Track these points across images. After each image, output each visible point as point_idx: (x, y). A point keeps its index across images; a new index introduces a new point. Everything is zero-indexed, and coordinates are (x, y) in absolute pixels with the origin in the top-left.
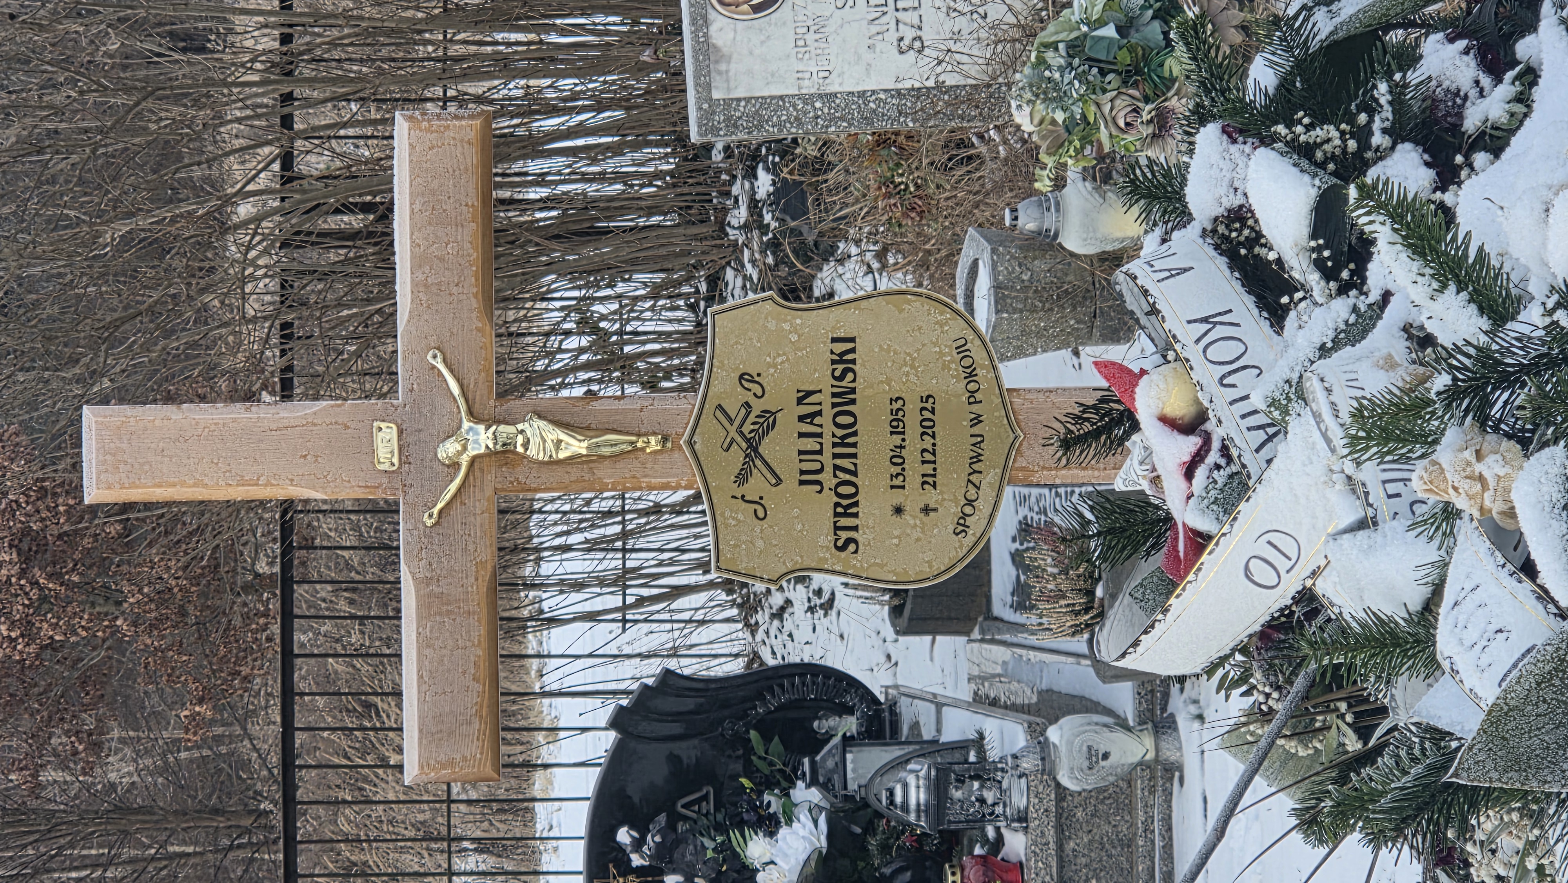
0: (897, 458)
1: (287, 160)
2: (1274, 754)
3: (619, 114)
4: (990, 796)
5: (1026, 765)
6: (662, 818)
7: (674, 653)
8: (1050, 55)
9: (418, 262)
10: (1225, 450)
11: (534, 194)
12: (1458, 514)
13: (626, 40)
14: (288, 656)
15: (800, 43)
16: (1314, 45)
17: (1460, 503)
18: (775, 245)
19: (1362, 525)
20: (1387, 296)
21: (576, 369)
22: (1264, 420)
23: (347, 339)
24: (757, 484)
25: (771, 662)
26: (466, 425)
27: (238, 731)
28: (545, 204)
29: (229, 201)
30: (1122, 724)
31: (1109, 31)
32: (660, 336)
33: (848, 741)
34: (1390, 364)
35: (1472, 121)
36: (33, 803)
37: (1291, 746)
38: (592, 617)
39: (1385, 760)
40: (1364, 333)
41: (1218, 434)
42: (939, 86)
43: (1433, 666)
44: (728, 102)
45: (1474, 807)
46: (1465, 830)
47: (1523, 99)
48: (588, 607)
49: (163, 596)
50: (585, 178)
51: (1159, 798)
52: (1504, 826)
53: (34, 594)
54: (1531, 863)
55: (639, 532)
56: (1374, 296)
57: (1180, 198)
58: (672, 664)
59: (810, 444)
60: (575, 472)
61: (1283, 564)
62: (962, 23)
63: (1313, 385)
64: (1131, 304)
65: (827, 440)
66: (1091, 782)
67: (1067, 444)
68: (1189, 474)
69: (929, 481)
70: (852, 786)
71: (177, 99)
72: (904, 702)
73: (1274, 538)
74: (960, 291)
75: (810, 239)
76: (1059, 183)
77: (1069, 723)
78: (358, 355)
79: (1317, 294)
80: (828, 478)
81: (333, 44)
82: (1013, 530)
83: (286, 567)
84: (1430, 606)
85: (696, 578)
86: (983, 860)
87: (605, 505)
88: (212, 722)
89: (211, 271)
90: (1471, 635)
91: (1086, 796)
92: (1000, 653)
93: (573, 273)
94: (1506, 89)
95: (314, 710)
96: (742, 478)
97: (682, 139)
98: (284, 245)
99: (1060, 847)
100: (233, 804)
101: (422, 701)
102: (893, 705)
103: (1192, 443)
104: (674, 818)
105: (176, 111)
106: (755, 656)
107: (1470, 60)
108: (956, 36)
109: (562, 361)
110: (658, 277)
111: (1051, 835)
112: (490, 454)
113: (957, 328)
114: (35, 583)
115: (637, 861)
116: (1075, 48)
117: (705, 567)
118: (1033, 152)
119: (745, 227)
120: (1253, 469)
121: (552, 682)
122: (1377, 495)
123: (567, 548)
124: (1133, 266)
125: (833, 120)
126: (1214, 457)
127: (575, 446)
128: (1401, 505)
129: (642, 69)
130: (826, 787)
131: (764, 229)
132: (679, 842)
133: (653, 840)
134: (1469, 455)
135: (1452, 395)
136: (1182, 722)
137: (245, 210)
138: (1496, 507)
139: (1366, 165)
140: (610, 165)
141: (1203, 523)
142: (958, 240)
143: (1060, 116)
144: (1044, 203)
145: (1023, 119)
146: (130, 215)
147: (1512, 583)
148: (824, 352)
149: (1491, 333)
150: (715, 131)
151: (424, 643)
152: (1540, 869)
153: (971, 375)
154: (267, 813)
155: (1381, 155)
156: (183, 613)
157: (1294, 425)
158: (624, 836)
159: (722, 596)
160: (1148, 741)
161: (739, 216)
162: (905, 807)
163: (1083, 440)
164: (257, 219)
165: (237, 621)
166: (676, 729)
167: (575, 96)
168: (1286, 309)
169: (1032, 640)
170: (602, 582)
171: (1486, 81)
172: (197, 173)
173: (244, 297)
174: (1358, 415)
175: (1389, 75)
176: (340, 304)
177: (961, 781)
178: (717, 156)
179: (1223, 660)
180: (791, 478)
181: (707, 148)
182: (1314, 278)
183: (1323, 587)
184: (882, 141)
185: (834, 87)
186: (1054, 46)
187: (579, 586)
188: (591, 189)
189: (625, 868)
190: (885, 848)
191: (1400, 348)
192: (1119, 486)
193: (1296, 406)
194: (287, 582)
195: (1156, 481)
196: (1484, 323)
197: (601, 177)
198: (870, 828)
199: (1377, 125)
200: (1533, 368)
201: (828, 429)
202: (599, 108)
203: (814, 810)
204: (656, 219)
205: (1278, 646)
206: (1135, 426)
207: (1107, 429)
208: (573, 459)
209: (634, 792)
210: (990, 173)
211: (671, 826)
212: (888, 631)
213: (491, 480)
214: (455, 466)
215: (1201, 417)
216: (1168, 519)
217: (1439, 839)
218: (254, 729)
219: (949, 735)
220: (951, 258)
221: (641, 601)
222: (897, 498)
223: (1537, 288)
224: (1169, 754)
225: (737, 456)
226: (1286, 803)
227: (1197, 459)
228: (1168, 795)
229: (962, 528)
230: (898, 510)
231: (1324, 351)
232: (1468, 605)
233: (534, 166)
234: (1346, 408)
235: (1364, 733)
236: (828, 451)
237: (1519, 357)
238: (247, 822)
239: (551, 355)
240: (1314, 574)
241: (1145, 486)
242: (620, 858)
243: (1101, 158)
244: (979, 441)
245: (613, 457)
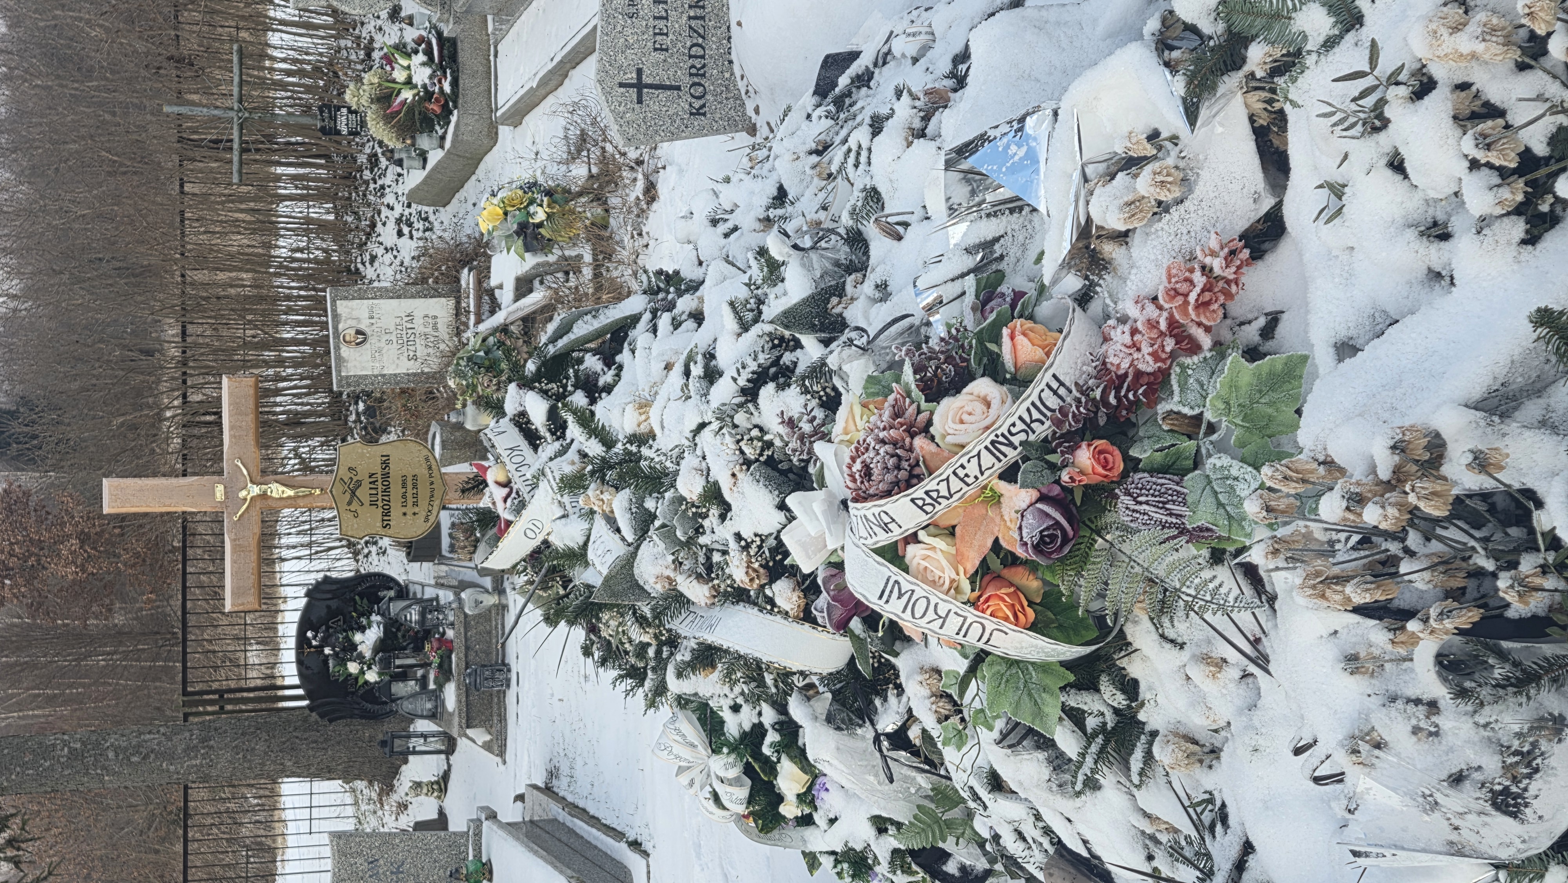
0: (404, 496)
1: (185, 396)
2: (535, 596)
3: (308, 382)
4: (441, 617)
5: (454, 606)
6: (324, 628)
7: (329, 570)
8: (461, 362)
9: (232, 428)
10: (517, 493)
11: (278, 409)
12: (595, 512)
13: (311, 355)
14: (184, 573)
15: (373, 357)
16: (548, 356)
17: (596, 508)
18: (365, 428)
19: (563, 516)
20: (572, 441)
21: (293, 471)
22: (530, 482)
23: (208, 460)
24: (355, 506)
25: (363, 572)
26: (249, 485)
27: (165, 603)
28: (282, 413)
29: (162, 410)
30: (487, 591)
31: (482, 353)
32: (324, 460)
33: (391, 599)
34: (573, 463)
35: (601, 382)
36: (85, 632)
37: (541, 593)
38: (299, 558)
39: (572, 596)
40: (565, 453)
41: (515, 487)
42: (423, 373)
43: (587, 564)
44: (347, 377)
45: (600, 610)
46: (599, 619)
47: (618, 375)
48: (298, 554)
49: (137, 555)
50: (296, 404)
51: (500, 617)
52: (612, 617)
53: (85, 555)
54: (620, 629)
55: (317, 528)
56: (568, 441)
57: (502, 408)
58: (328, 574)
59: (374, 492)
60: (289, 502)
61: (537, 531)
62: (430, 350)
63: (547, 470)
64: (486, 443)
65: (380, 490)
66: (476, 612)
67: (463, 491)
68: (505, 501)
69: (415, 504)
70: (392, 614)
71: (142, 373)
72: (411, 585)
73: (535, 522)
74: (430, 443)
75: (378, 425)
76: (464, 406)
77: (469, 591)
78: (212, 466)
79: (549, 440)
80: (380, 503)
81: (202, 354)
82: (449, 525)
83: (184, 541)
84: (586, 544)
85: (337, 544)
86: (439, 640)
87: (304, 519)
88: (156, 601)
89: (155, 435)
90: (599, 552)
91: (475, 617)
92: (444, 568)
93: (293, 437)
94: (612, 372)
95: (195, 594)
96: (349, 503)
97: (331, 391)
98: (184, 426)
99: (466, 634)
100: (163, 630)
101: (232, 582)
102: (407, 586)
103: (506, 490)
104: (328, 628)
105: (141, 377)
106: (358, 571)
107: (600, 362)
108: (428, 355)
109: (288, 468)
110: (323, 439)
111: (462, 630)
112: (259, 496)
113: (425, 452)
114: (85, 551)
115: (314, 643)
116: (470, 359)
117: (340, 540)
118: (455, 395)
119: (355, 422)
120: (527, 499)
121: (284, 582)
122: (568, 507)
123: (289, 534)
124: (486, 431)
125: (384, 383)
126: (514, 495)
127: (290, 493)
128: (577, 510)
129: (317, 366)
130: (383, 615)
131: (361, 422)
132: (330, 636)
133: (320, 635)
134: (598, 492)
135: (593, 473)
136: (508, 590)
137: (168, 414)
138: (607, 510)
139: (566, 397)
140: (305, 400)
141: (510, 517)
142: (429, 426)
143: (464, 383)
144: (459, 413)
145: (451, 383)
146: (123, 415)
147: (612, 535)
148: (379, 460)
149: (607, 452)
150: (342, 386)
151: (234, 562)
152: (623, 631)
153: (430, 468)
154: (176, 633)
155: (571, 393)
156: (144, 561)
157: (541, 484)
158: (309, 634)
159: (346, 550)
160: (496, 597)
161: (353, 417)
162: (411, 621)
163: (469, 490)
164: (173, 417)
165: (166, 563)
166: (329, 596)
167: (292, 375)
168: (538, 446)
169: (455, 563)
170: (302, 546)
171: (606, 369)
172: (151, 400)
173: (168, 445)
174: (562, 480)
175: (573, 367)
176: (205, 448)
177: (430, 612)
178: (344, 397)
179: (517, 564)
180: (367, 502)
181: (341, 393)
182: (548, 435)
183: (551, 539)
184: (403, 391)
185: (385, 372)
186: (462, 358)
187: (294, 547)
188: (299, 408)
189: (310, 646)
190: (404, 636)
191: (576, 458)
192: (481, 505)
193: (541, 478)
194: (184, 547)
195: (494, 503)
196: (604, 449)
197: (302, 404)
198: (398, 630)
199: (569, 383)
200: (620, 463)
201: (380, 486)
202: (301, 380)
203: (378, 624)
204: (322, 419)
205: (536, 559)
206: (487, 485)
207: (477, 486)
208: (289, 498)
209: (314, 619)
210: (441, 403)
211: (327, 630)
212: (405, 561)
213: (258, 504)
214: (245, 499)
215: (510, 482)
216: (498, 517)
217: (589, 622)
218: (172, 603)
219: (426, 596)
220: (427, 432)
221: (317, 553)
222: (404, 510)
223: (621, 437)
224: (504, 602)
225: (348, 496)
226: (539, 612)
227: (508, 496)
228: (503, 616)
229: (427, 520)
230: (405, 514)
231: (551, 459)
232: (598, 543)
233: (279, 399)
234: (558, 478)
235: (565, 588)
236: (380, 494)
237: (615, 460)
238: (169, 636)
239: (284, 466)
240: (548, 534)
241: (490, 505)
242: (308, 642)
243: (479, 397)
244: (433, 490)
245: (304, 496)
